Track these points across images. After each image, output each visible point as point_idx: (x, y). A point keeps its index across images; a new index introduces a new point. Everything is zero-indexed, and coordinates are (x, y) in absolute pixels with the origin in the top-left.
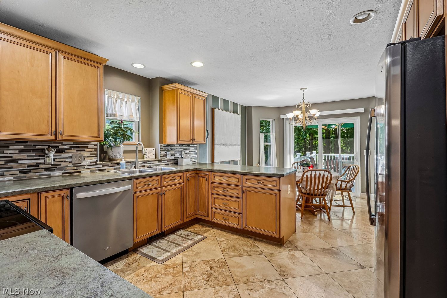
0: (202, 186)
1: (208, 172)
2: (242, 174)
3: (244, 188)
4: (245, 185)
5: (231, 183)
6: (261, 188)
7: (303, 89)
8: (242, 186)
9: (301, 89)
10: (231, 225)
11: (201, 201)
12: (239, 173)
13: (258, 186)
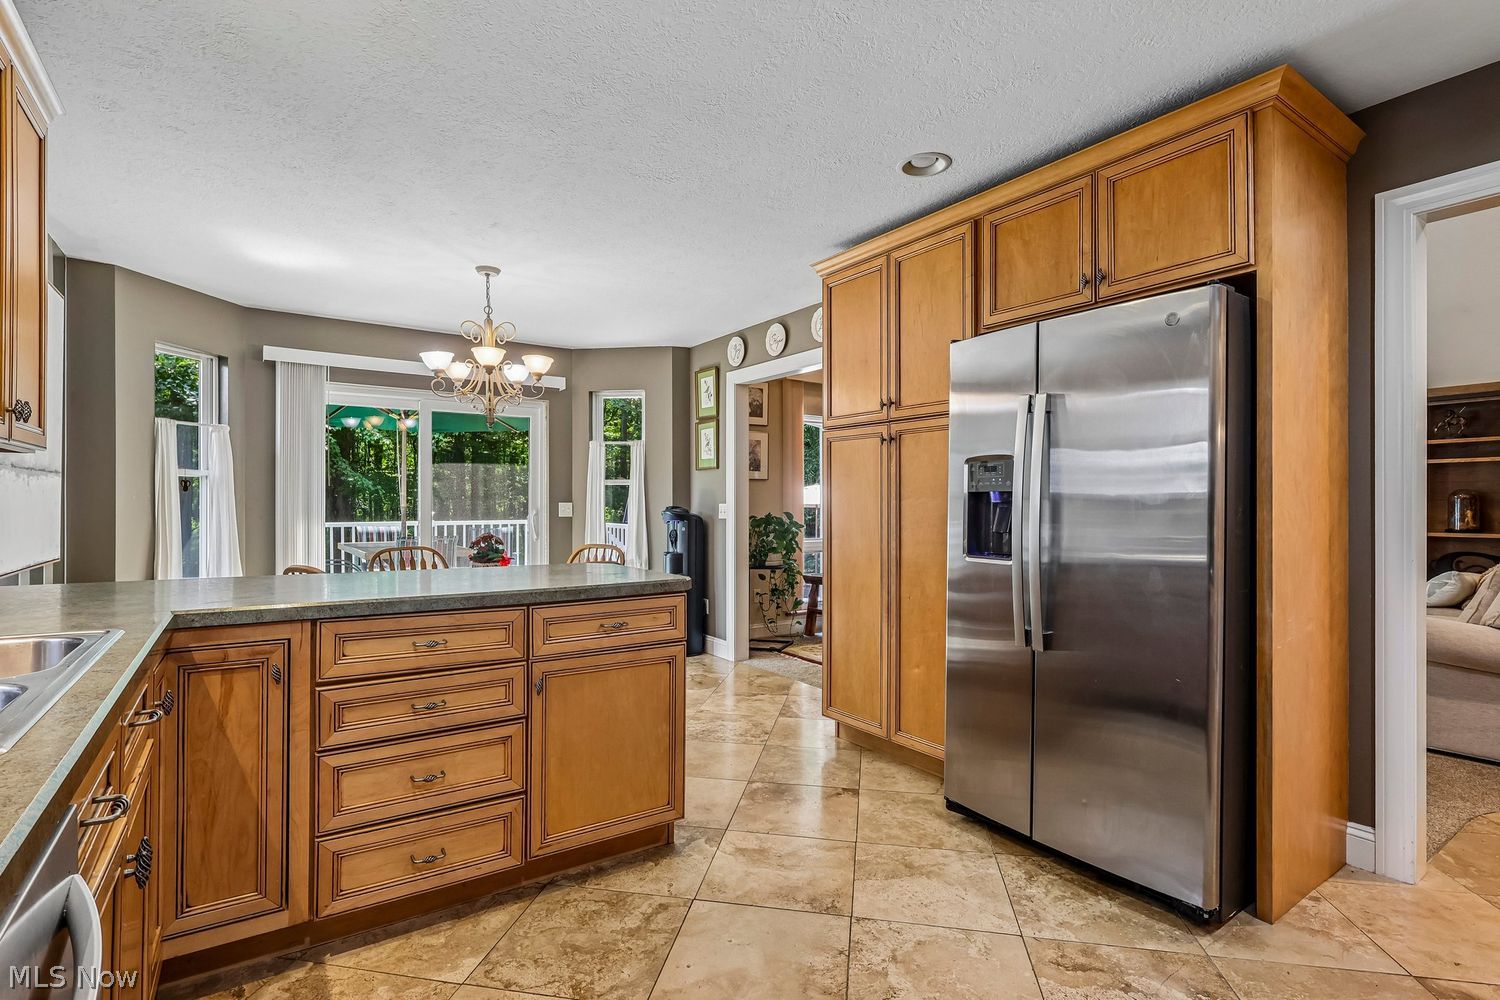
0: (221, 727)
1: (287, 627)
2: (528, 606)
3: (538, 669)
4: (541, 649)
5: (462, 659)
6: (615, 650)
7: (488, 271)
8: (527, 658)
9: (480, 269)
10: (462, 875)
11: (206, 830)
12: (511, 602)
13: (607, 643)
